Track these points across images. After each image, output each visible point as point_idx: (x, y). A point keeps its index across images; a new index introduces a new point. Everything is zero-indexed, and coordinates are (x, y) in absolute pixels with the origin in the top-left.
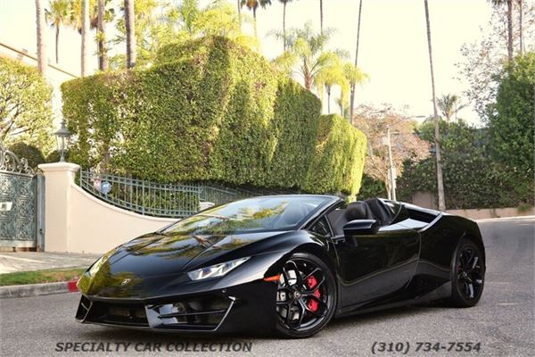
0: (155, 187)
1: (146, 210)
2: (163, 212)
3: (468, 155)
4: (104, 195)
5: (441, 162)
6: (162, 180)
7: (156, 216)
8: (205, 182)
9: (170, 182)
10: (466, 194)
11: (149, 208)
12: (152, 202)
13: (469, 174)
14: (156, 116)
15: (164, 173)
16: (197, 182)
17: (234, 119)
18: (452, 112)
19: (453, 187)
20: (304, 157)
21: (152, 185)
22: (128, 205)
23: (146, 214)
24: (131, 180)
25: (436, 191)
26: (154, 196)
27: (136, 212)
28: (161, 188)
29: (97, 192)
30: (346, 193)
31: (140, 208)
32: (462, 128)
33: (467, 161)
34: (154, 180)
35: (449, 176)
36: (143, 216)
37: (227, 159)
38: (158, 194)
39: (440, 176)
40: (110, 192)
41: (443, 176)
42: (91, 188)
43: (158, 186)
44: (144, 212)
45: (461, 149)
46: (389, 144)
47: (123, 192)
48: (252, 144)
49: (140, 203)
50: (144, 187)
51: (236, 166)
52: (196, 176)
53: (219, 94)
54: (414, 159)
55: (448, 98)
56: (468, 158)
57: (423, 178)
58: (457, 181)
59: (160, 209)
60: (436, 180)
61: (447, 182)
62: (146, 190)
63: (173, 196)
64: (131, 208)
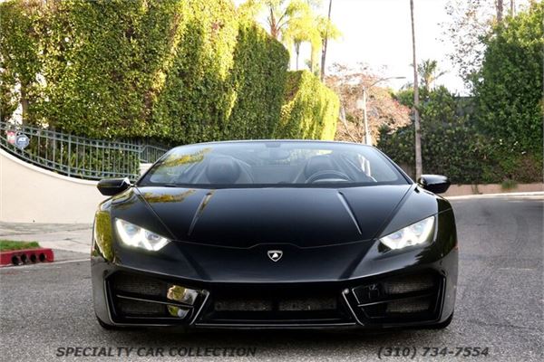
0: (84, 144)
1: (73, 171)
2: (93, 174)
3: (450, 124)
4: (19, 151)
5: (420, 132)
6: (94, 135)
7: (85, 178)
8: (147, 139)
9: (103, 138)
10: (446, 168)
11: (77, 168)
12: (80, 161)
13: (450, 146)
14: (87, 55)
15: (96, 127)
16: (137, 139)
17: (184, 65)
18: (432, 79)
19: (432, 159)
20: (267, 116)
21: (81, 141)
22: (50, 164)
23: (72, 176)
24: (55, 133)
25: (414, 164)
26: (83, 154)
27: (60, 173)
28: (91, 145)
29: (12, 147)
31: (65, 169)
32: (444, 95)
33: (448, 131)
34: (82, 135)
35: (428, 148)
36: (68, 178)
37: (174, 112)
38: (87, 151)
39: (418, 146)
40: (28, 148)
41: (422, 148)
42: (4, 143)
43: (88, 142)
44: (69, 173)
45: (442, 117)
46: (364, 107)
47: (44, 148)
48: (206, 96)
49: (66, 162)
50: (70, 142)
51: (186, 122)
53: (166, 34)
54: (392, 126)
55: (427, 63)
56: (450, 128)
57: (399, 149)
58: (437, 153)
59: (90, 170)
60: (414, 151)
61: (427, 154)
62: (73, 146)
63: (106, 155)
64: (53, 167)
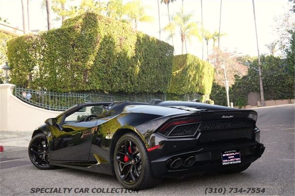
0: (56, 95)
2: (61, 108)
3: (276, 72)
4: (28, 100)
5: (262, 77)
6: (60, 91)
7: (57, 110)
8: (88, 92)
9: (65, 92)
10: (275, 92)
11: (53, 106)
12: (55, 103)
13: (276, 82)
14: (54, 57)
15: (60, 88)
16: (83, 92)
17: (105, 57)
18: (275, 51)
19: (268, 89)
20: (163, 76)
21: (55, 94)
22: (41, 105)
23: (51, 110)
25: (259, 91)
26: (56, 100)
27: (45, 109)
28: (60, 96)
29: (24, 99)
30: (201, 94)
31: (48, 107)
32: (272, 58)
33: (275, 75)
34: (55, 92)
35: (266, 83)
36: (50, 111)
37: (103, 79)
38: (58, 98)
39: (261, 83)
40: (31, 99)
41: (263, 84)
42: (21, 97)
43: (58, 94)
44: (50, 109)
45: (272, 69)
46: (224, 68)
47: (38, 99)
48: (120, 71)
49: (48, 104)
50: (50, 95)
51: (110, 82)
52: (80, 88)
54: (240, 76)
55: (273, 44)
56: (275, 74)
57: (253, 85)
58: (270, 86)
59: (60, 107)
60: (260, 85)
61: (265, 86)
62: (52, 97)
63: (67, 100)
64: (43, 107)
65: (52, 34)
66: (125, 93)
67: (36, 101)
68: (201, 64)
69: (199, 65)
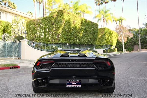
0: (46, 45)
1: (43, 50)
4: (34, 47)
5: (140, 38)
9: (49, 44)
11: (44, 49)
12: (45, 48)
15: (47, 42)
17: (67, 29)
19: (143, 44)
21: (45, 44)
25: (139, 44)
27: (41, 50)
28: (47, 45)
29: (32, 46)
32: (145, 30)
34: (45, 43)
36: (43, 51)
37: (66, 38)
38: (46, 46)
40: (35, 46)
42: (31, 45)
45: (145, 35)
46: (122, 34)
47: (38, 46)
48: (74, 35)
49: (42, 48)
50: (43, 45)
51: (69, 39)
57: (136, 42)
58: (144, 42)
59: (47, 50)
60: (139, 42)
61: (142, 42)
62: (44, 45)
63: (50, 47)
64: (40, 49)
65: (44, 19)
66: (76, 44)
67: (37, 47)
68: (112, 32)
69: (110, 32)
